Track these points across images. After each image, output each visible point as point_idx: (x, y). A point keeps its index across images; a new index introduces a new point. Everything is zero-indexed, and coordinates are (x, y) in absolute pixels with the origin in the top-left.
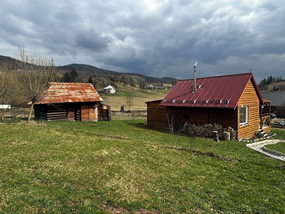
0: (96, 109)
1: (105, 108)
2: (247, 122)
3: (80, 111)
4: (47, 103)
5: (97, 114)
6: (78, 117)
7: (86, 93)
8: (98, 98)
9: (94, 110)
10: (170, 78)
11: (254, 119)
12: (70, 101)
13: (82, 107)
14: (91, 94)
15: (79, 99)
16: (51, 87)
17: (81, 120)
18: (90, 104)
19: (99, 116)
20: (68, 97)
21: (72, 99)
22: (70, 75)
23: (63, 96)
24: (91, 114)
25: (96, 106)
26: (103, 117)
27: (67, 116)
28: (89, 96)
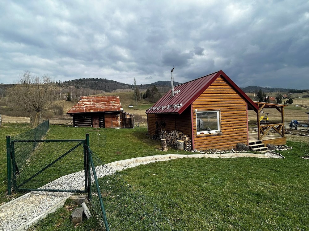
0: (119, 118)
1: (128, 117)
2: (219, 130)
3: (104, 121)
4: (72, 113)
5: (119, 122)
6: (102, 125)
7: (110, 104)
8: (119, 108)
9: (117, 118)
12: (92, 111)
13: (105, 116)
14: (114, 105)
15: (101, 109)
16: (81, 100)
17: (104, 127)
18: (115, 114)
19: (122, 124)
20: (91, 108)
21: (94, 109)
22: (151, 91)
23: (88, 107)
24: (114, 122)
25: (119, 115)
26: (126, 125)
27: (92, 124)
28: (111, 106)
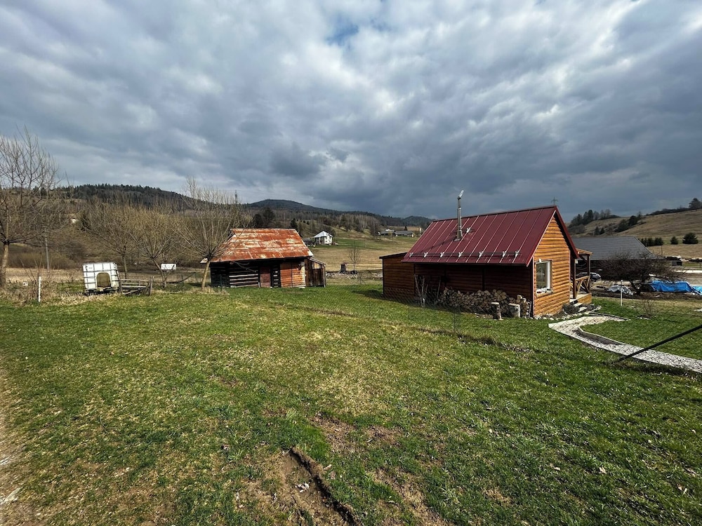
0: (303, 268)
1: (317, 267)
2: (549, 288)
3: (279, 272)
4: (230, 260)
5: (304, 276)
6: (276, 282)
7: (288, 244)
8: (305, 252)
9: (300, 270)
10: (420, 218)
11: (561, 283)
12: (264, 257)
13: (281, 266)
14: (295, 245)
15: (277, 254)
16: (235, 236)
17: (280, 286)
18: (294, 262)
19: (308, 280)
20: (260, 250)
21: (266, 254)
22: (263, 217)
23: (253, 249)
24: (295, 277)
25: (303, 264)
26: (314, 281)
27: (259, 280)
28: (292, 248)
